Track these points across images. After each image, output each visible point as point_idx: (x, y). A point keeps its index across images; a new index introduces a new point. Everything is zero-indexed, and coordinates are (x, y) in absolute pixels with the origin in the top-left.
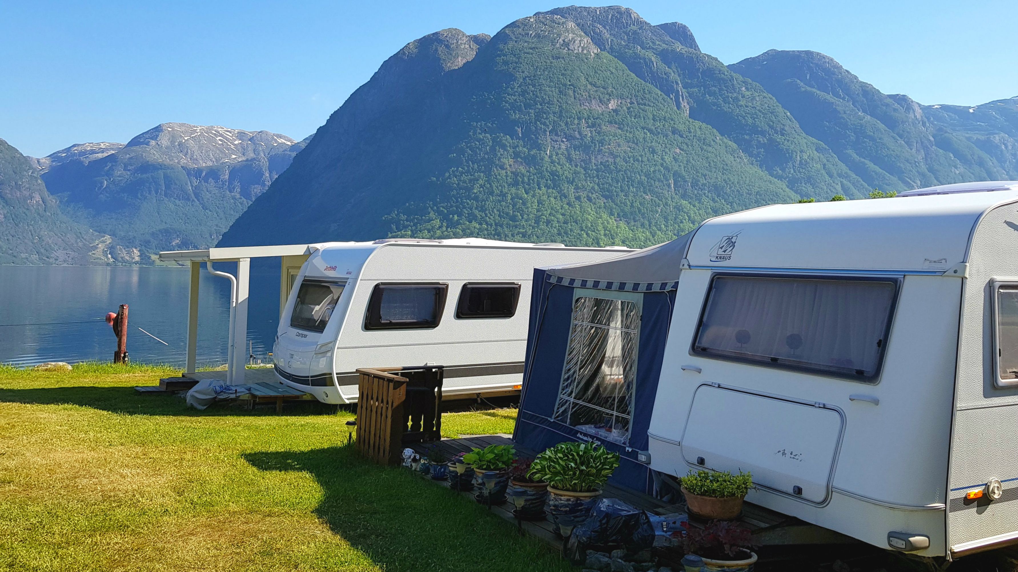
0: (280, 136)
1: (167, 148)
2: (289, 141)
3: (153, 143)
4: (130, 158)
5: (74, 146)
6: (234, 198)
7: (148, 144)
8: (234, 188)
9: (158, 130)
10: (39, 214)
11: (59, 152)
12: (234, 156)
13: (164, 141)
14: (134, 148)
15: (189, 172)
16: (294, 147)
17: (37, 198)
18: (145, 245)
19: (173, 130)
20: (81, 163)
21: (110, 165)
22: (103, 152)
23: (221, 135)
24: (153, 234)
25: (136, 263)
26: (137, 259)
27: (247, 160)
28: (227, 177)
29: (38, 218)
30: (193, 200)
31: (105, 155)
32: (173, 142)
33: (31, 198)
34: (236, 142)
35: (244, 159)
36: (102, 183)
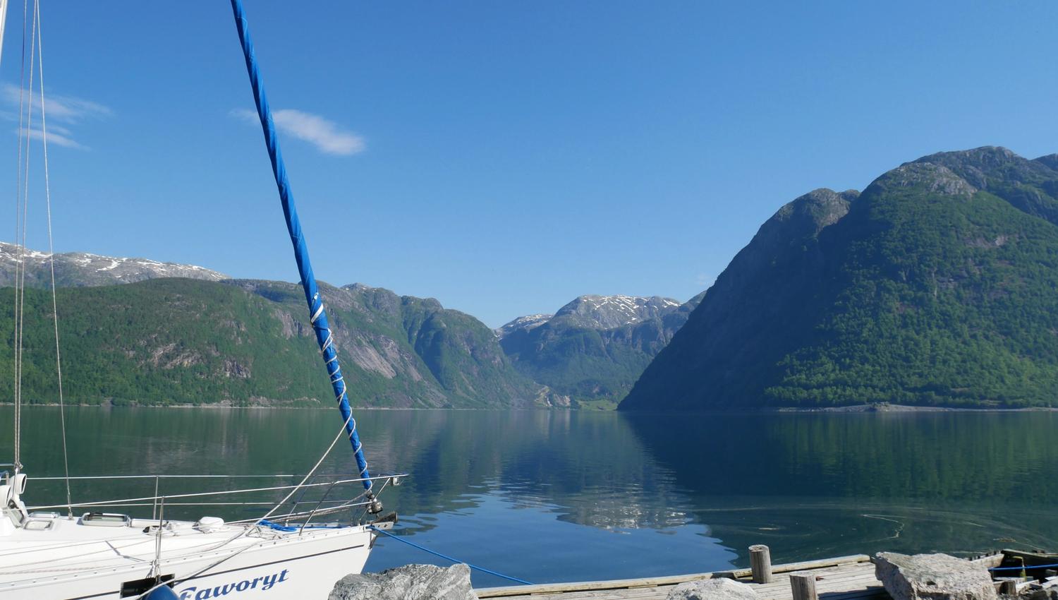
0: (668, 300)
1: (584, 315)
2: (676, 302)
3: (574, 312)
4: (559, 325)
5: (518, 318)
6: (637, 353)
7: (570, 313)
8: (636, 345)
9: (577, 301)
10: (500, 371)
11: (509, 324)
12: (634, 319)
13: (582, 310)
14: (561, 317)
15: (602, 333)
16: (683, 308)
17: (498, 359)
18: (573, 393)
19: (588, 301)
20: (524, 331)
21: (544, 330)
22: (538, 322)
23: (624, 302)
24: (578, 384)
25: (568, 407)
26: (568, 404)
27: (645, 321)
28: (630, 336)
29: (499, 374)
30: (606, 357)
31: (540, 324)
32: (588, 310)
33: (494, 358)
34: (635, 307)
35: (642, 320)
36: (540, 345)
